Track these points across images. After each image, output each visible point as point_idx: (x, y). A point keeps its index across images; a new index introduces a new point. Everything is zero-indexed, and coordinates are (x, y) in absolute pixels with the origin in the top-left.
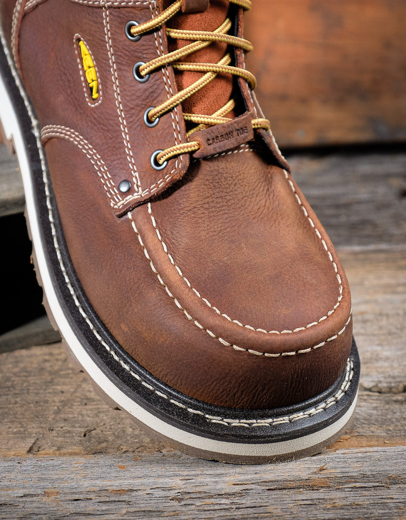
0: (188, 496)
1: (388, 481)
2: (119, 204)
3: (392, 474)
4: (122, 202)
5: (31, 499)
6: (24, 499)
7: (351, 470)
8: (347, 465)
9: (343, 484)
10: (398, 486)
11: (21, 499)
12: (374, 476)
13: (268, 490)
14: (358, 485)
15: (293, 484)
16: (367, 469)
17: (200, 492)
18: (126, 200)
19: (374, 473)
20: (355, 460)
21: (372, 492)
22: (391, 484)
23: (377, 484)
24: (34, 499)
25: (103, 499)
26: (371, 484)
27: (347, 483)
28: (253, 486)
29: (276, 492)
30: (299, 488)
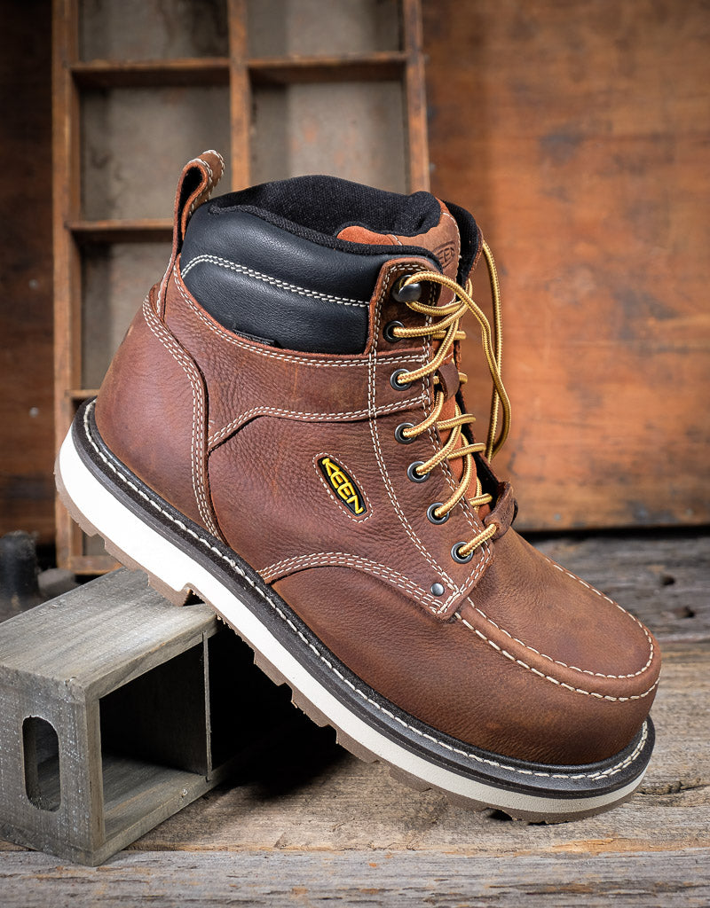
0: (442, 898)
1: (654, 888)
2: (442, 609)
3: (659, 881)
4: (445, 606)
5: (279, 896)
6: (271, 896)
7: (614, 875)
8: (611, 870)
9: (606, 890)
10: (665, 894)
11: (268, 897)
12: (639, 882)
13: (528, 894)
14: (622, 891)
15: (554, 889)
16: (632, 874)
17: (455, 894)
18: (449, 603)
19: (639, 879)
20: (619, 865)
21: (638, 900)
22: (658, 891)
23: (643, 892)
24: (282, 896)
25: (353, 899)
26: (636, 892)
27: (610, 889)
28: (511, 890)
29: (535, 896)
30: (560, 893)
